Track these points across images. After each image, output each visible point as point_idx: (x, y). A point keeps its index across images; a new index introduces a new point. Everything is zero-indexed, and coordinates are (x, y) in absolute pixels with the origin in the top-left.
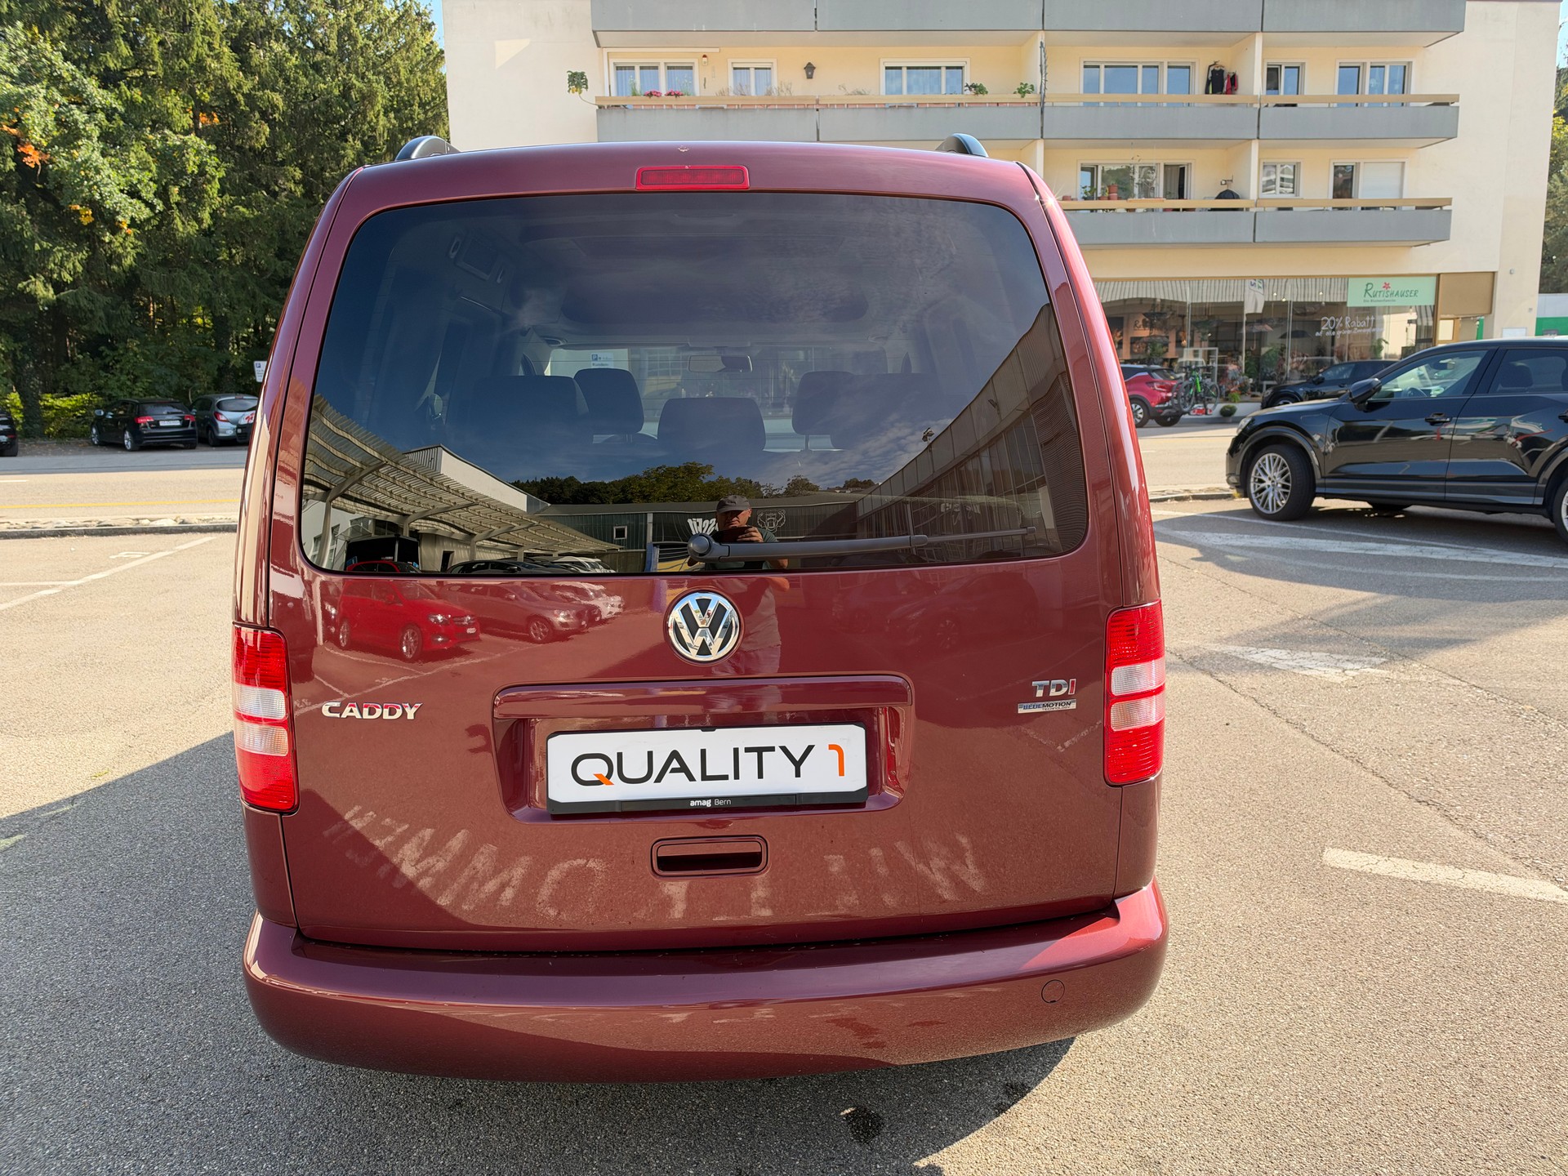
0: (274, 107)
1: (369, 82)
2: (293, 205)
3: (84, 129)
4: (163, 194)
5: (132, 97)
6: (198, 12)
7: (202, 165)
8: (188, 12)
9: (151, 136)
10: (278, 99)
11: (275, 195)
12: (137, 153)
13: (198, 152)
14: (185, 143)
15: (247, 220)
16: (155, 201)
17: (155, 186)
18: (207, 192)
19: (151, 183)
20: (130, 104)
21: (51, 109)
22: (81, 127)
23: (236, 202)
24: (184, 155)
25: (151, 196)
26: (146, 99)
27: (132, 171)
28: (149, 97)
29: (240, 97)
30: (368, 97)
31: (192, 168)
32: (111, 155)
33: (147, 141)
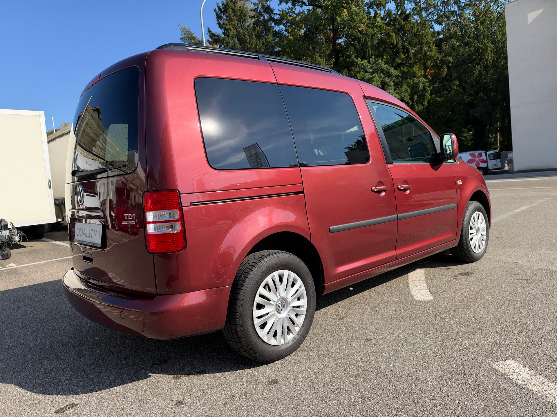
0: (449, 62)
1: (485, 44)
2: (456, 94)
3: (389, 84)
4: (412, 99)
5: (404, 70)
6: (425, 38)
7: (424, 87)
8: (422, 38)
9: (409, 81)
10: (451, 59)
11: (449, 92)
12: (405, 87)
13: (423, 83)
14: (419, 81)
15: (439, 102)
16: (409, 101)
17: (409, 96)
18: (426, 95)
19: (408, 96)
20: (403, 73)
21: (380, 80)
22: (388, 83)
23: (436, 97)
24: (418, 85)
25: (408, 100)
26: (408, 70)
27: (403, 93)
28: (409, 69)
29: (438, 61)
30: (485, 49)
31: (421, 88)
32: (397, 90)
33: (408, 83)
